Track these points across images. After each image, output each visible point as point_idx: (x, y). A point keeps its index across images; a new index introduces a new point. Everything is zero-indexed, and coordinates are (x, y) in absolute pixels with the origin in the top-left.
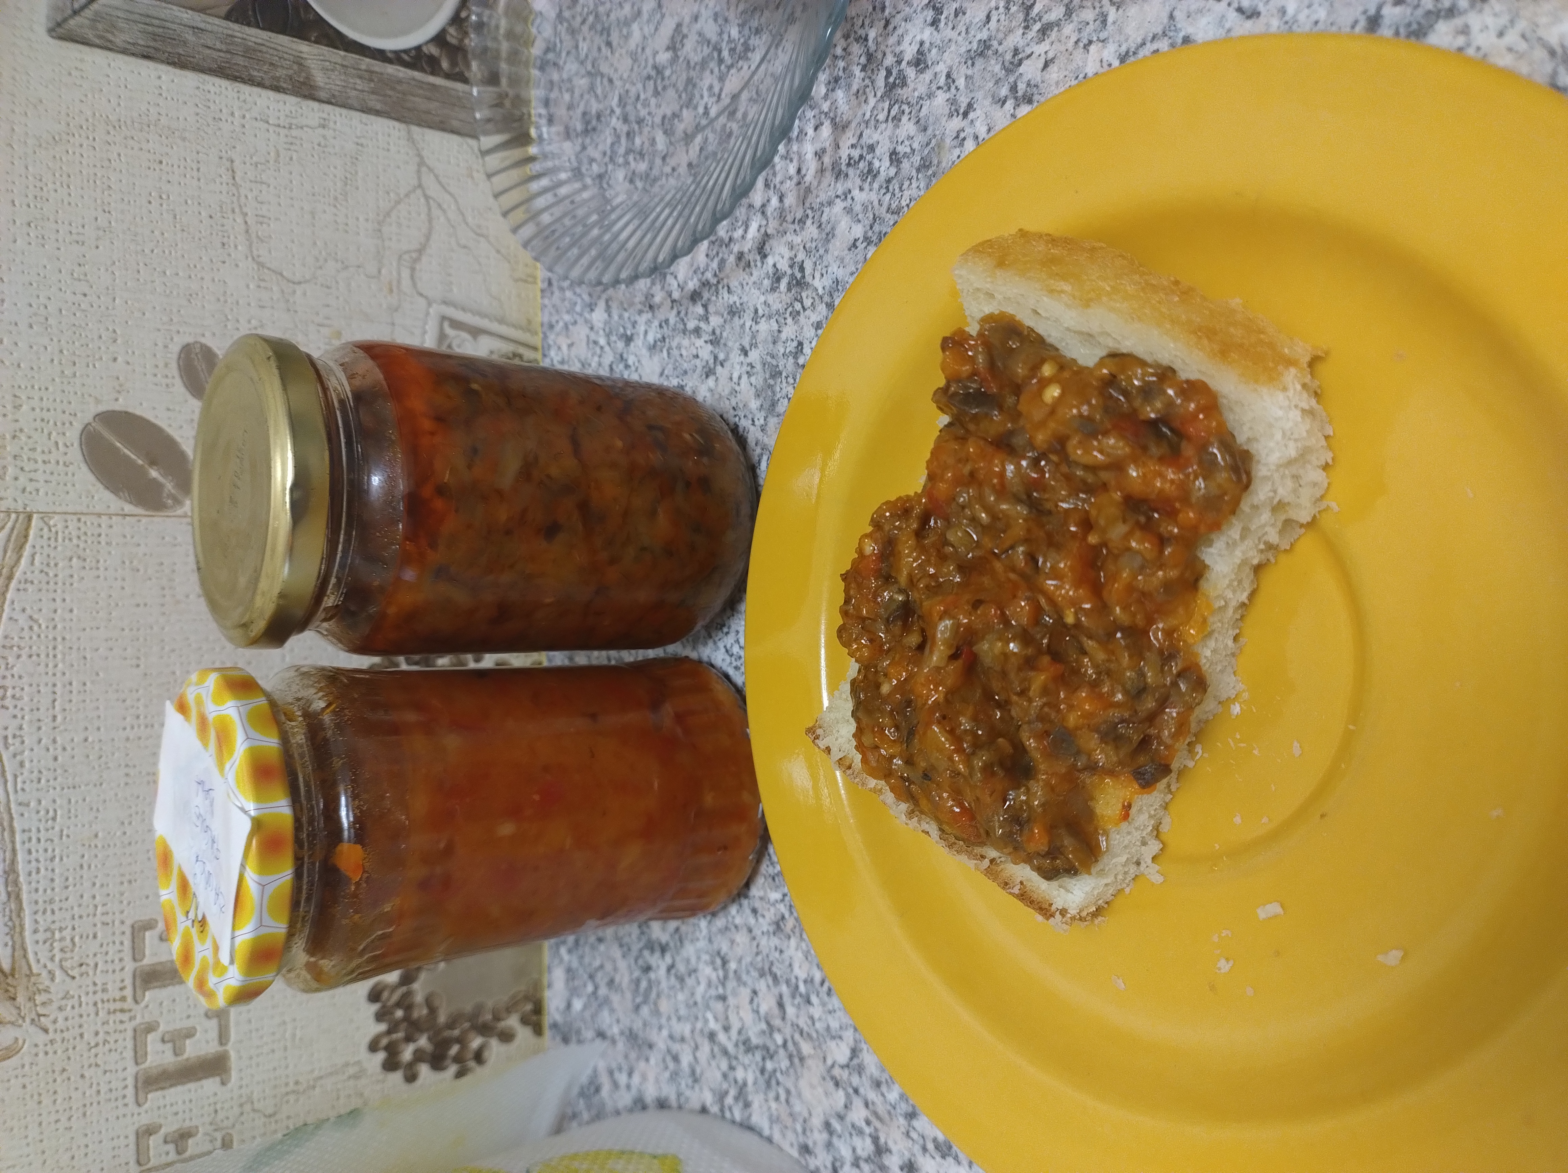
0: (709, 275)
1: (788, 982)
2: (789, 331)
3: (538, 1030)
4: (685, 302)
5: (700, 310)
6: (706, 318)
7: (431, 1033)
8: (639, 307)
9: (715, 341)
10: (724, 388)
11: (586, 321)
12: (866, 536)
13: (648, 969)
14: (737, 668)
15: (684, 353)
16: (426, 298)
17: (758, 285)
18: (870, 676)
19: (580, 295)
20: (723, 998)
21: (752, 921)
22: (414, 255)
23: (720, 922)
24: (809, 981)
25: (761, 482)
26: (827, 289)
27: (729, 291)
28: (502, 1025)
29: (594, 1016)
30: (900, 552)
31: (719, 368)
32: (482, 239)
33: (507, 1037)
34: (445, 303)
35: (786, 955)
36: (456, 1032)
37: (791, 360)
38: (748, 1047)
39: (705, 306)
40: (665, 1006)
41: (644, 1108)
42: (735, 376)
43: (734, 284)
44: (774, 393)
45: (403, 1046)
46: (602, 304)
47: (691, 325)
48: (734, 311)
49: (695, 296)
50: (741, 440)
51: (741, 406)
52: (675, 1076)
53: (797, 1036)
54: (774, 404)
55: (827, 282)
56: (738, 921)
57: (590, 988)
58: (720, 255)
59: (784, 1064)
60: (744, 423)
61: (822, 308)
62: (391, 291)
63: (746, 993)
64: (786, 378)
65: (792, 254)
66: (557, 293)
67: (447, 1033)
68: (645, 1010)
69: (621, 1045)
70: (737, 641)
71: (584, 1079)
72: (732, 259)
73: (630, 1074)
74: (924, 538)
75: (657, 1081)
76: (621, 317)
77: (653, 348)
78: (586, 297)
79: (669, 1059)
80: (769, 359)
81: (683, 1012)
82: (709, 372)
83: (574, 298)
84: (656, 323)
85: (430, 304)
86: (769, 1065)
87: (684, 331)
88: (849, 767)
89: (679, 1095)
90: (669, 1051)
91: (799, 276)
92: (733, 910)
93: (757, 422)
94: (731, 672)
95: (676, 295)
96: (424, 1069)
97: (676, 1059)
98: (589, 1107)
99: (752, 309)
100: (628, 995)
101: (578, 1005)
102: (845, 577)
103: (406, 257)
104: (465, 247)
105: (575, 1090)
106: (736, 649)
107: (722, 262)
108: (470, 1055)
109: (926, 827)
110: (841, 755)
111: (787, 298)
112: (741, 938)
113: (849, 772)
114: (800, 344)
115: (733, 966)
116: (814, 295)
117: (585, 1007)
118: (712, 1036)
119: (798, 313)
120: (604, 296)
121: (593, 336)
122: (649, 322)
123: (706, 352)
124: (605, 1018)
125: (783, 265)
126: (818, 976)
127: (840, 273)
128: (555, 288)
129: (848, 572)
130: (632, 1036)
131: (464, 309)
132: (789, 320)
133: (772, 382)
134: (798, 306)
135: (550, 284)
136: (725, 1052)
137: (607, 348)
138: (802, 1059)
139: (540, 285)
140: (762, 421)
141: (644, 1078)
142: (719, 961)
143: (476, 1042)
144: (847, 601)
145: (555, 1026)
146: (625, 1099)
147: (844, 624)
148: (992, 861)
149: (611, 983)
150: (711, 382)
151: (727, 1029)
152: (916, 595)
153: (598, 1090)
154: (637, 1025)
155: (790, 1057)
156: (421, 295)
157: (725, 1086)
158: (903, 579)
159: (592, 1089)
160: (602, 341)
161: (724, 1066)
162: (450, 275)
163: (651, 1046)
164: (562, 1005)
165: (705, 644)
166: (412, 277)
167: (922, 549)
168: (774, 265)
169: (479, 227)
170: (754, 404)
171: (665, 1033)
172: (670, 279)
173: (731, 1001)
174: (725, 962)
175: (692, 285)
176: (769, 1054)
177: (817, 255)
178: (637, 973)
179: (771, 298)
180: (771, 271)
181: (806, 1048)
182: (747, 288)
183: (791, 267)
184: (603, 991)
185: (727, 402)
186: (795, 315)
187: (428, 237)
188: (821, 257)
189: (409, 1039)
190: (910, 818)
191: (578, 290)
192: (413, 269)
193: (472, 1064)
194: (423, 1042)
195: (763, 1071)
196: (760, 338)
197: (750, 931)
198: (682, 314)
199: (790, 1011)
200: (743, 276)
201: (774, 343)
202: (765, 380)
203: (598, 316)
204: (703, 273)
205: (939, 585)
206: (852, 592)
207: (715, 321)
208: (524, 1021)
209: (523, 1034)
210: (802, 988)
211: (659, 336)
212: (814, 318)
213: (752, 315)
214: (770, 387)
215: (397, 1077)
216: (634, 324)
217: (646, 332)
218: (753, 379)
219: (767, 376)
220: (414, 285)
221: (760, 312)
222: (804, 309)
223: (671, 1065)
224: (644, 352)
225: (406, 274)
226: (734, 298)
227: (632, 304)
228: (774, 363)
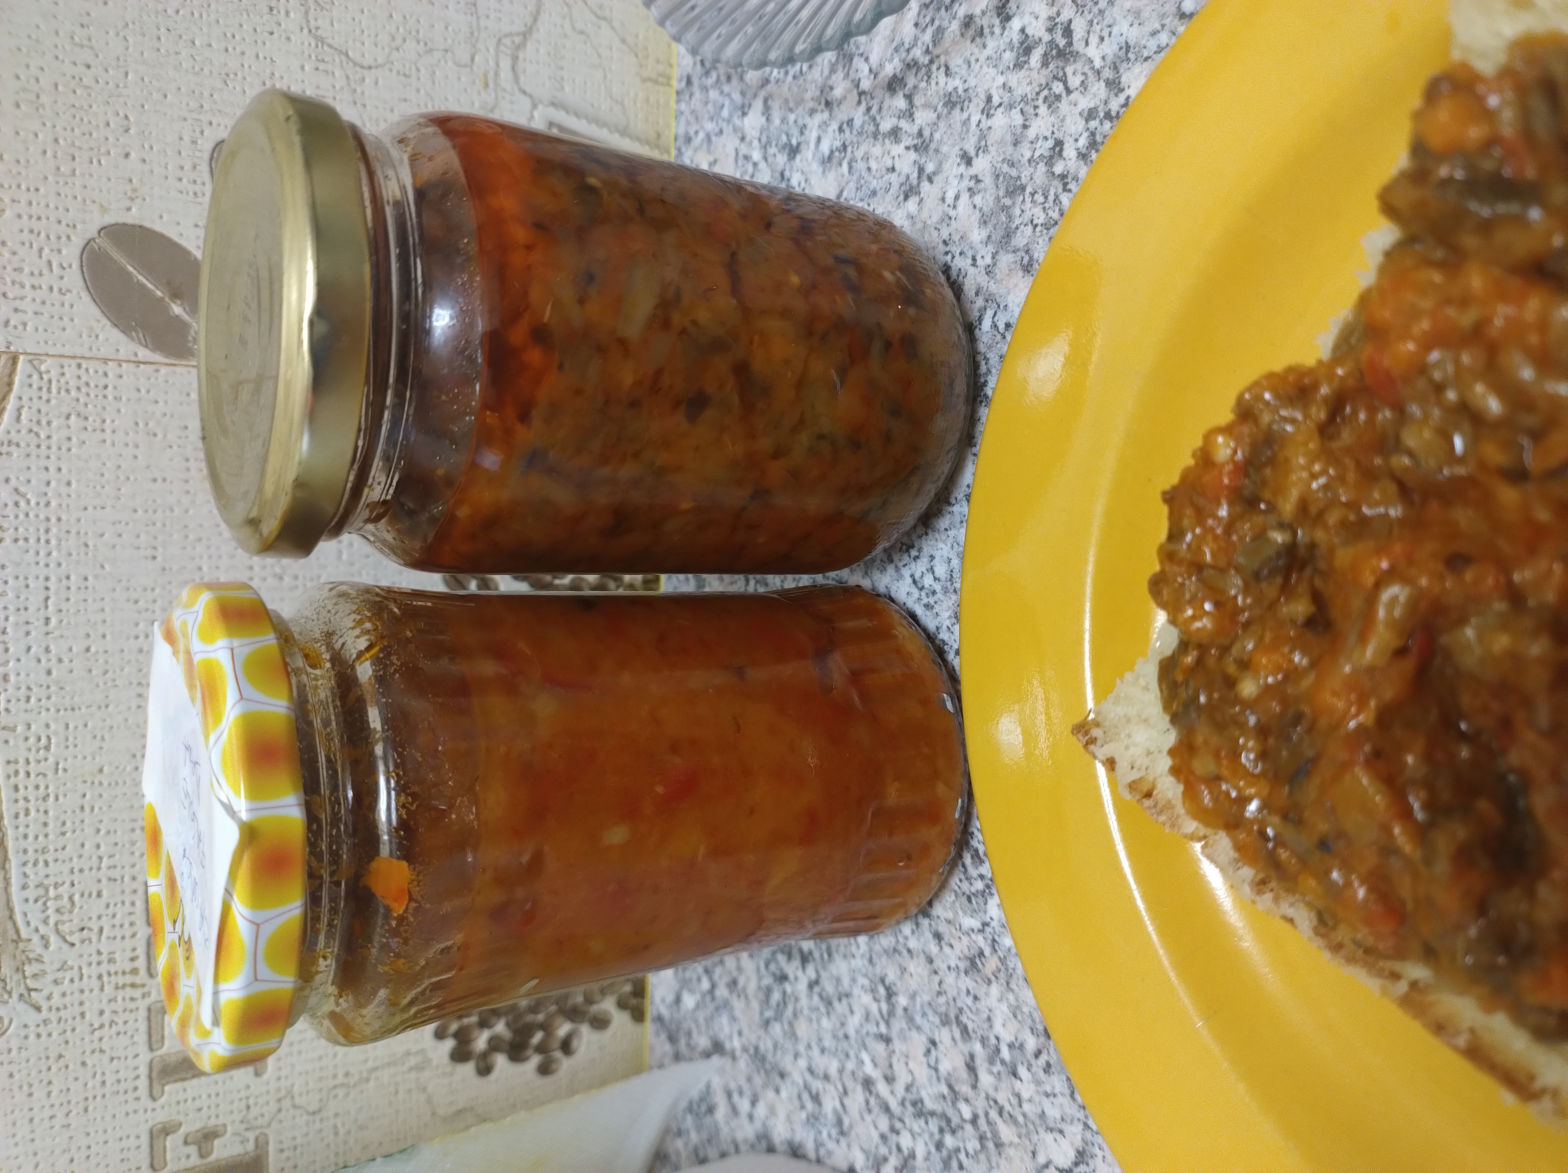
0: (917, 53)
1: (984, 1041)
2: (1042, 124)
3: (638, 1015)
4: (879, 93)
5: (900, 103)
6: (909, 114)
7: (510, 1017)
8: (811, 104)
9: (922, 145)
10: (932, 211)
11: (735, 130)
12: (1220, 430)
13: (783, 978)
14: (928, 606)
15: (874, 165)
16: (531, 96)
17: (994, 61)
18: (1211, 662)
19: (729, 95)
20: (887, 1040)
21: (934, 949)
22: (517, 40)
23: (886, 940)
24: (1017, 1046)
25: (982, 348)
26: (1109, 59)
27: (948, 72)
28: (594, 1009)
29: (709, 1020)
30: (1287, 460)
31: (925, 186)
32: (604, 24)
33: (600, 1023)
34: (553, 104)
35: (982, 1005)
36: (540, 1017)
37: (1042, 168)
38: (920, 1111)
39: (909, 98)
40: (803, 1029)
41: (771, 1149)
42: (950, 196)
43: (956, 62)
44: (1010, 218)
45: (476, 1033)
46: (758, 105)
47: (886, 125)
48: (952, 102)
49: (894, 84)
50: (957, 288)
51: (956, 238)
52: (813, 1120)
53: (994, 1114)
54: (1008, 235)
55: (1110, 48)
56: (912, 944)
57: (705, 985)
58: (937, 23)
59: (973, 1145)
60: (959, 263)
61: (1099, 89)
62: (486, 85)
63: (919, 1042)
64: (1032, 195)
65: (1053, 11)
66: (697, 94)
67: (530, 1018)
68: (777, 1029)
69: (743, 1063)
70: (931, 570)
71: (695, 1094)
72: (955, 26)
73: (754, 1103)
74: (1331, 438)
75: (789, 1119)
76: (784, 120)
77: (827, 161)
78: (737, 97)
79: (806, 1096)
80: (1005, 168)
81: (828, 1043)
82: (909, 192)
83: (721, 99)
84: (835, 126)
85: (534, 106)
86: (949, 1141)
87: (875, 135)
88: (1148, 795)
89: (818, 1145)
90: (807, 1087)
91: (1062, 42)
92: (907, 928)
93: (980, 262)
95: (865, 85)
96: (501, 1061)
97: (816, 1099)
98: (699, 1128)
99: (983, 97)
100: (755, 1005)
101: (689, 1001)
102: (1170, 498)
103: (507, 41)
104: (582, 32)
105: (683, 1104)
106: (928, 581)
107: (939, 32)
108: (556, 1044)
109: (1290, 912)
110: (1134, 775)
111: (1041, 77)
112: (917, 968)
113: (1147, 803)
114: (1059, 144)
115: (902, 1001)
116: (1086, 69)
117: (697, 1006)
118: (868, 1083)
119: (1058, 97)
120: (762, 94)
121: (744, 149)
122: (824, 125)
123: (906, 163)
124: (724, 1027)
125: (1037, 29)
126: (1031, 1043)
127: (1133, 34)
128: (696, 88)
129: (1175, 489)
130: (758, 1057)
131: (577, 115)
132: (1043, 110)
133: (1008, 202)
134: (1058, 87)
135: (689, 82)
136: (887, 1109)
137: (762, 165)
138: (999, 1145)
139: (676, 85)
140: (988, 260)
141: (772, 1111)
142: (882, 991)
143: (563, 1029)
144: (1175, 535)
145: (659, 1019)
146: (746, 1131)
147: (1163, 572)
148: (1414, 985)
149: (733, 984)
150: (912, 205)
151: (890, 1079)
152: (1320, 535)
153: (711, 1110)
154: (766, 1045)
155: (982, 1138)
156: (524, 92)
157: (883, 1150)
158: (1288, 506)
159: (703, 1108)
160: (756, 156)
161: (884, 1124)
162: (562, 68)
163: (782, 1075)
164: (670, 998)
166: (513, 69)
167: (1328, 455)
168: (1023, 30)
169: (601, 7)
170: (977, 235)
171: (802, 1063)
172: (859, 63)
173: (897, 1045)
174: (890, 994)
175: (890, 69)
176: (949, 1126)
177: (1095, 10)
178: (768, 980)
179: (1014, 79)
180: (1016, 38)
181: (1006, 1133)
182: (976, 67)
183: (1050, 30)
184: (722, 992)
185: (935, 234)
186: (1053, 101)
187: (535, 19)
188: (1101, 12)
189: (484, 1024)
190: (1260, 892)
191: (726, 88)
192: (515, 59)
193: (558, 1054)
194: (500, 1028)
195: (939, 1146)
196: (992, 138)
197: (931, 961)
198: (874, 111)
199: (986, 1079)
200: (970, 49)
201: (1016, 144)
202: (998, 199)
203: (753, 122)
204: (908, 51)
205: (1364, 522)
206: (1186, 522)
207: (923, 117)
208: (622, 1005)
209: (620, 1020)
210: (1005, 1053)
211: (838, 144)
212: (1085, 103)
213: (982, 105)
214: (1005, 209)
215: (468, 1069)
216: (802, 130)
217: (819, 139)
218: (978, 199)
219: (1001, 193)
220: (516, 79)
221: (996, 100)
222: (1068, 91)
223: (810, 1105)
224: (815, 166)
225: (505, 64)
226: (956, 83)
227: (800, 102)
228: (1014, 173)
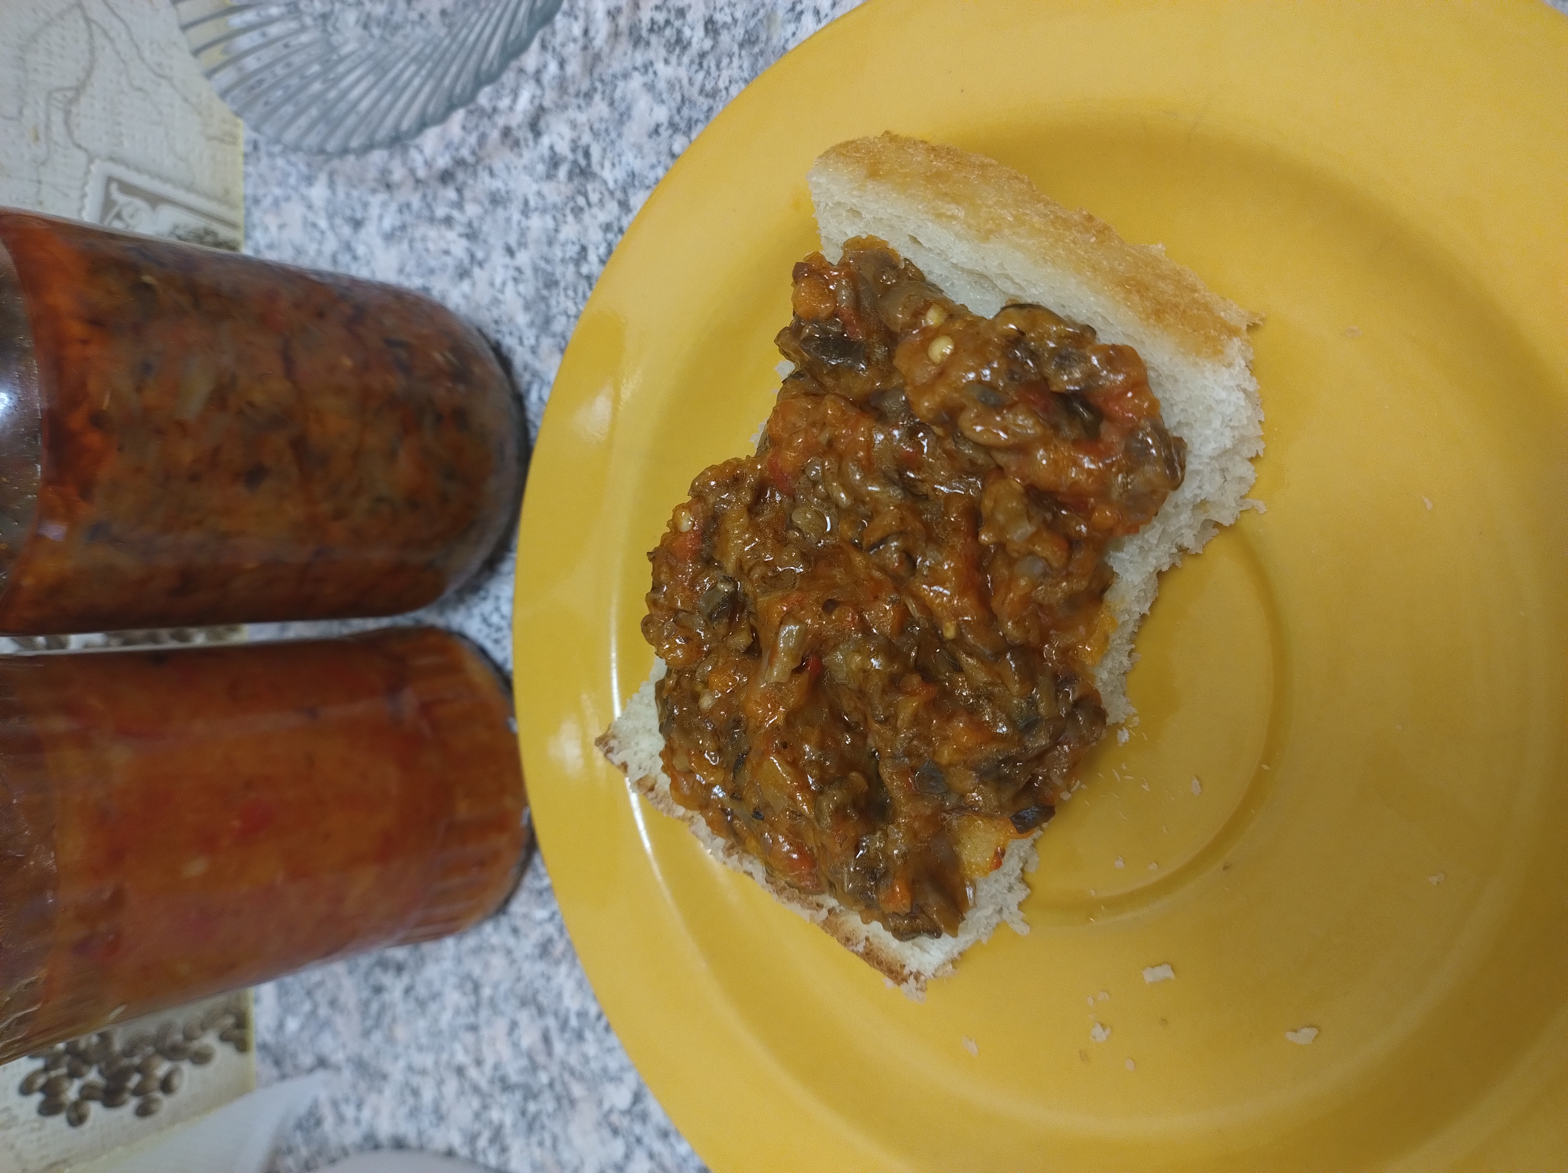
0: (465, 153)
1: (556, 1014)
2: (569, 230)
3: (242, 1046)
4: (434, 183)
5: (451, 194)
6: (460, 206)
7: (103, 1065)
8: (373, 184)
9: (472, 235)
10: (483, 295)
11: (304, 198)
12: (682, 507)
13: (379, 989)
14: (497, 641)
15: (431, 246)
16: (86, 150)
17: (529, 169)
18: (684, 683)
19: (294, 165)
20: (475, 1028)
21: (511, 941)
22: (70, 94)
23: (472, 940)
24: (582, 1014)
25: (531, 416)
26: (620, 182)
27: (492, 173)
28: (195, 1045)
29: (313, 1039)
30: (727, 532)
31: (477, 271)
32: (164, 82)
33: (201, 1058)
34: (112, 159)
35: (555, 983)
36: (137, 1060)
37: (571, 268)
38: (506, 1086)
39: (459, 191)
40: (401, 1033)
41: (377, 1147)
42: (498, 281)
43: (498, 165)
44: (548, 306)
45: (66, 1084)
46: (323, 178)
47: (441, 211)
48: (496, 200)
49: (446, 177)
50: (505, 363)
51: (505, 319)
52: (414, 1113)
53: (567, 1076)
54: (548, 321)
55: (620, 174)
56: (495, 940)
57: (307, 1007)
58: (481, 129)
59: (550, 1106)
60: (509, 342)
61: (613, 207)
62: (37, 138)
63: (501, 1025)
64: (565, 289)
65: (575, 135)
66: (265, 161)
67: (125, 1062)
68: (377, 1036)
69: (347, 1074)
70: (497, 609)
71: (302, 1109)
72: (495, 135)
73: (359, 1107)
74: (757, 514)
75: (393, 1116)
76: (348, 195)
77: (389, 237)
78: (303, 168)
79: (407, 1092)
80: (542, 264)
81: (424, 1040)
82: (463, 273)
83: (287, 167)
84: (394, 206)
85: (91, 160)
86: (532, 1107)
87: (432, 220)
88: (652, 789)
89: (420, 1133)
90: (407, 1084)
91: (583, 162)
92: (489, 927)
93: (526, 342)
94: (489, 645)
95: (421, 173)
96: (94, 1109)
97: (416, 1093)
98: (308, 1142)
99: (521, 200)
100: (356, 1017)
101: (292, 1025)
102: (653, 556)
103: (59, 95)
104: (140, 89)
105: (291, 1123)
106: (495, 619)
107: (483, 139)
108: (155, 1084)
109: (750, 868)
110: (641, 774)
111: (567, 189)
112: (498, 961)
113: (651, 795)
114: (584, 249)
115: (487, 992)
116: (603, 189)
117: (302, 1028)
118: (460, 1071)
119: (581, 209)
120: (327, 168)
121: (311, 217)
122: (384, 205)
123: (459, 247)
124: (327, 1042)
125: (563, 148)
126: (593, 1010)
127: (637, 165)
128: (262, 153)
129: (657, 550)
130: (361, 1065)
131: (138, 170)
132: (570, 218)
133: (545, 293)
134: (581, 201)
135: (256, 146)
136: (476, 1089)
137: (330, 234)
138: (572, 1102)
139: (242, 148)
140: (532, 341)
141: (376, 1112)
142: (469, 986)
143: (162, 1068)
144: (656, 588)
145: (264, 1046)
146: (352, 1135)
147: (650, 615)
148: (831, 912)
149: (334, 1002)
150: (465, 286)
151: (479, 1063)
152: (749, 588)
153: (319, 1123)
154: (367, 1053)
155: (558, 1099)
156: (79, 146)
157: (477, 1126)
158: (730, 566)
159: (312, 1122)
160: (323, 224)
161: (476, 1103)
162: (119, 124)
163: (384, 1077)
164: (273, 1023)
165: (455, 609)
166: (66, 122)
167: (755, 528)
168: (552, 148)
169: (160, 65)
170: (522, 319)
171: (402, 1063)
172: (413, 153)
173: (485, 1032)
174: (477, 988)
175: (443, 162)
176: (530, 1094)
177: (608, 140)
178: (366, 994)
179: (546, 188)
180: (546, 153)
181: (577, 1090)
182: (514, 172)
183: (574, 150)
184: (324, 1011)
185: (487, 314)
186: (577, 211)
187: (89, 72)
188: (612, 142)
189: (73, 1074)
190: (730, 855)
191: (293, 158)
192: (68, 113)
193: (158, 1095)
194: (93, 1076)
195: (523, 1113)
196: (532, 236)
197: (509, 952)
198: (429, 198)
199: (559, 1047)
200: (509, 156)
201: (550, 243)
202: (537, 290)
203: (318, 192)
204: (457, 149)
205: (778, 576)
206: (663, 577)
207: (472, 210)
208: (224, 1038)
209: (223, 1053)
210: (574, 1022)
211: (398, 223)
212: (603, 217)
213: (521, 207)
214: (544, 299)
215: (59, 1121)
216: (365, 205)
217: (381, 218)
218: (522, 288)
219: (541, 285)
220: (70, 133)
221: (532, 203)
222: (589, 204)
223: (411, 1100)
224: (378, 242)
225: (57, 118)
226: (497, 184)
227: (362, 181)
228: (549, 268)
